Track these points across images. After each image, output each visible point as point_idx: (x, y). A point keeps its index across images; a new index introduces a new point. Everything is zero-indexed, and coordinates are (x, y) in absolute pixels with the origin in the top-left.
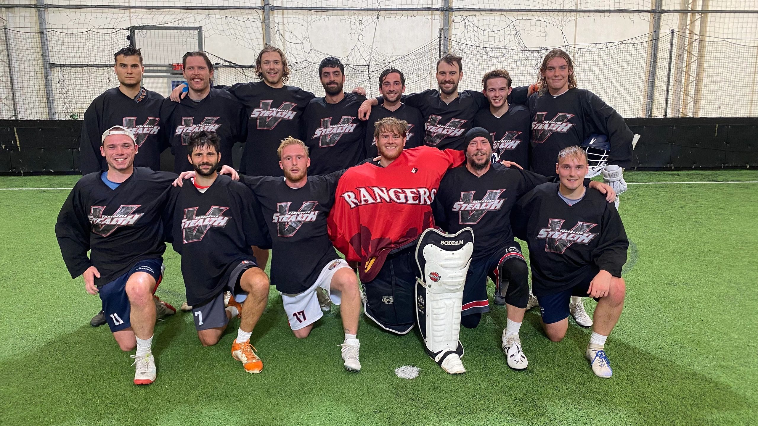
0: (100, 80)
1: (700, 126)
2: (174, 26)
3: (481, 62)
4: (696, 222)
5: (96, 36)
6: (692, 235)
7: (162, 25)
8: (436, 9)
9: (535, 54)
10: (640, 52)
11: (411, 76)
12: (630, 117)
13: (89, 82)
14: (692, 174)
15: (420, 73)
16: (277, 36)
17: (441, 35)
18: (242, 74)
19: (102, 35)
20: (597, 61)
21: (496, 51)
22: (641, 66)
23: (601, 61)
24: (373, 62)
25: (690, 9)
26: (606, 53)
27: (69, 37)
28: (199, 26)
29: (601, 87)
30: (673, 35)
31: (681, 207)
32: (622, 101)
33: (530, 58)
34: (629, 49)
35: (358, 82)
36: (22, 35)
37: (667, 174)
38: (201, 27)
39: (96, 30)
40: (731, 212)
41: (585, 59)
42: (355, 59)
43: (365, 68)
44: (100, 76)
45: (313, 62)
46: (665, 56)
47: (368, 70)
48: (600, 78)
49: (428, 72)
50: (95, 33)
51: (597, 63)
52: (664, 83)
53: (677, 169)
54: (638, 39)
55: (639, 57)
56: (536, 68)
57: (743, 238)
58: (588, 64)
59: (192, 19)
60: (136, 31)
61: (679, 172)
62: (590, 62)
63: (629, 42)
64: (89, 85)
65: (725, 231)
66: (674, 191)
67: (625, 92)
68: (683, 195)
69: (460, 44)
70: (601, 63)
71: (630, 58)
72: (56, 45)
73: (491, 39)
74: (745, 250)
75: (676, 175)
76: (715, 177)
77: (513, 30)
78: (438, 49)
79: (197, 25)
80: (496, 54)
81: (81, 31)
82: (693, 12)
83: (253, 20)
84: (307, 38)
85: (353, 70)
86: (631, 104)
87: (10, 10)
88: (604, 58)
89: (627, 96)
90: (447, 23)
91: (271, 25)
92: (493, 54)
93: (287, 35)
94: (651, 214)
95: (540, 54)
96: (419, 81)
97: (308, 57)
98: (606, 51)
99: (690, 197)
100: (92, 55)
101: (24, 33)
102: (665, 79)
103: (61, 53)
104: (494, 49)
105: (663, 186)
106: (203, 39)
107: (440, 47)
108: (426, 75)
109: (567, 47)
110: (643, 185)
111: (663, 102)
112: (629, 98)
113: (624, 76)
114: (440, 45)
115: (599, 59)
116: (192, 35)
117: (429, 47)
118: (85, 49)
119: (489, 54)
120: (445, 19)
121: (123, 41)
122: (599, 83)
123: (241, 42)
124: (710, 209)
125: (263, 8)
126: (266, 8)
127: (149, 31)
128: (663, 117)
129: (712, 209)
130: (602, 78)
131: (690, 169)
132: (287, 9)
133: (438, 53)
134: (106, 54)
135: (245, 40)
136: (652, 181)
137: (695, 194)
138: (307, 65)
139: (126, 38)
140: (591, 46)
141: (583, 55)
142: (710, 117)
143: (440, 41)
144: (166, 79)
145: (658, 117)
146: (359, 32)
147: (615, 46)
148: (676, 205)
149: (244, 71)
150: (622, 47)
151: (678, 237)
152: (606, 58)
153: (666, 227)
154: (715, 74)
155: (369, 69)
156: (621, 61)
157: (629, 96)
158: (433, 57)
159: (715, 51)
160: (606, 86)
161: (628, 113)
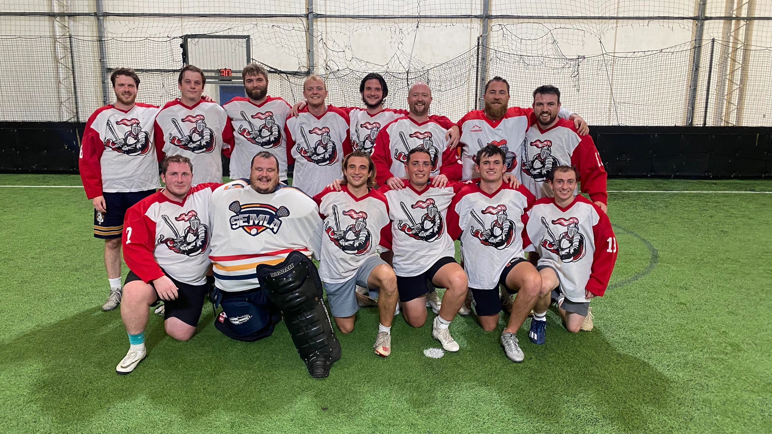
0: (155, 86)
1: (740, 135)
2: (224, 34)
3: (518, 70)
4: (722, 231)
5: (152, 44)
6: (715, 243)
7: (213, 34)
8: (476, 17)
9: (572, 62)
10: (679, 61)
11: (449, 83)
12: (668, 125)
13: (144, 88)
14: (730, 183)
15: (457, 80)
16: (321, 45)
17: (479, 43)
18: (287, 81)
19: (158, 43)
20: (635, 70)
21: (533, 60)
22: (680, 74)
23: (639, 69)
24: (412, 70)
25: (734, 16)
26: (645, 62)
27: (128, 45)
28: (247, 35)
29: (639, 95)
30: (713, 44)
31: (711, 217)
32: (660, 109)
33: (567, 67)
34: (668, 58)
35: (397, 89)
36: (85, 43)
37: (704, 183)
38: (249, 36)
39: (152, 39)
40: (760, 223)
41: (623, 68)
42: (394, 67)
43: (404, 76)
44: (155, 81)
45: (354, 69)
46: (705, 65)
47: (406, 77)
48: (637, 87)
49: (466, 80)
50: (152, 41)
51: (634, 72)
52: (704, 92)
53: (714, 178)
54: (678, 47)
55: (679, 66)
56: (573, 76)
57: (765, 248)
58: (625, 72)
59: (241, 29)
60: (189, 40)
61: (717, 181)
62: (628, 70)
63: (668, 50)
64: (144, 90)
65: (749, 240)
66: (708, 200)
67: (663, 100)
68: (715, 204)
69: (498, 52)
70: (639, 71)
71: (669, 66)
72: (115, 53)
73: (529, 48)
74: (763, 259)
75: (713, 183)
76: (753, 186)
77: (551, 38)
78: (476, 57)
79: (246, 34)
80: (533, 62)
81: (139, 39)
82: (738, 19)
83: (298, 29)
84: (349, 47)
85: (393, 77)
86: (669, 113)
87: (72, 18)
88: (642, 67)
89: (665, 104)
90: (486, 29)
91: (315, 34)
92: (531, 62)
93: (330, 44)
94: (679, 223)
95: (577, 62)
96: (456, 88)
97: (349, 64)
98: (645, 60)
99: (722, 207)
100: (148, 62)
101: (87, 42)
102: (704, 88)
103: (120, 60)
104: (531, 57)
105: (697, 195)
106: (251, 47)
107: (478, 55)
108: (464, 82)
109: (604, 55)
110: (677, 194)
111: (702, 111)
112: (667, 106)
113: (662, 85)
114: (478, 53)
115: (637, 67)
116: (241, 43)
117: (467, 55)
118: (142, 56)
119: (526, 62)
120: (484, 26)
121: (177, 48)
122: (637, 91)
123: (287, 50)
124: (739, 219)
125: (307, 16)
126: (310, 16)
127: (201, 39)
128: (701, 126)
129: (741, 219)
130: (640, 86)
131: (730, 178)
132: (330, 16)
133: (476, 61)
134: (161, 61)
135: (290, 48)
136: (687, 190)
137: (728, 204)
138: (349, 72)
139: (179, 46)
140: (629, 55)
141: (621, 63)
142: (750, 126)
143: (478, 49)
144: (214, 85)
145: (696, 126)
146: (399, 41)
147: (654, 55)
148: (706, 215)
149: (289, 78)
150: (661, 55)
151: (700, 246)
152: (644, 66)
153: (691, 235)
154: (757, 83)
155: (408, 76)
156: (659, 69)
157: (667, 104)
158: (471, 65)
159: (757, 60)
160: (643, 94)
161: (666, 122)
